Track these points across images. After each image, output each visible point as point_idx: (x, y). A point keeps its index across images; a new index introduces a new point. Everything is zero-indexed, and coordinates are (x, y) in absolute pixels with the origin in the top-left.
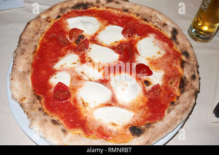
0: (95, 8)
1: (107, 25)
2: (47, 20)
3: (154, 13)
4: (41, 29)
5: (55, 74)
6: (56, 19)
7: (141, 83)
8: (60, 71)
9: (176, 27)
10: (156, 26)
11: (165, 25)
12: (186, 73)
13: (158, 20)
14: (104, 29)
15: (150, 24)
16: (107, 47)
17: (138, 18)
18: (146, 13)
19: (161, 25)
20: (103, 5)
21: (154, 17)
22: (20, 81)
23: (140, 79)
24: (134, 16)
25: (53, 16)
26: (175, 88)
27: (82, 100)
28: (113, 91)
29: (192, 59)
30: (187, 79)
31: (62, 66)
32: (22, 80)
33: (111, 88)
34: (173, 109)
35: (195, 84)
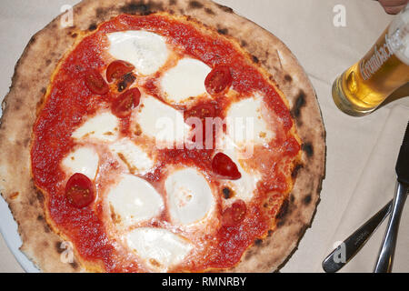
0: (165, 14)
1: (181, 56)
2: (70, 33)
3: (275, 47)
4: (57, 51)
5: (73, 151)
6: (86, 32)
7: (216, 192)
8: (82, 145)
9: (306, 91)
10: (271, 78)
11: (288, 78)
12: (297, 189)
13: (278, 66)
14: (175, 65)
15: (262, 70)
16: (173, 106)
17: (243, 51)
18: (259, 42)
19: (280, 77)
20: (182, 11)
21: (274, 55)
22: (11, 162)
23: (217, 184)
24: (237, 45)
25: (82, 23)
26: (270, 216)
27: (112, 209)
28: (165, 200)
29: (316, 162)
30: (295, 201)
31: (87, 135)
32: (15, 161)
33: (163, 193)
34: (255, 253)
35: (306, 213)
